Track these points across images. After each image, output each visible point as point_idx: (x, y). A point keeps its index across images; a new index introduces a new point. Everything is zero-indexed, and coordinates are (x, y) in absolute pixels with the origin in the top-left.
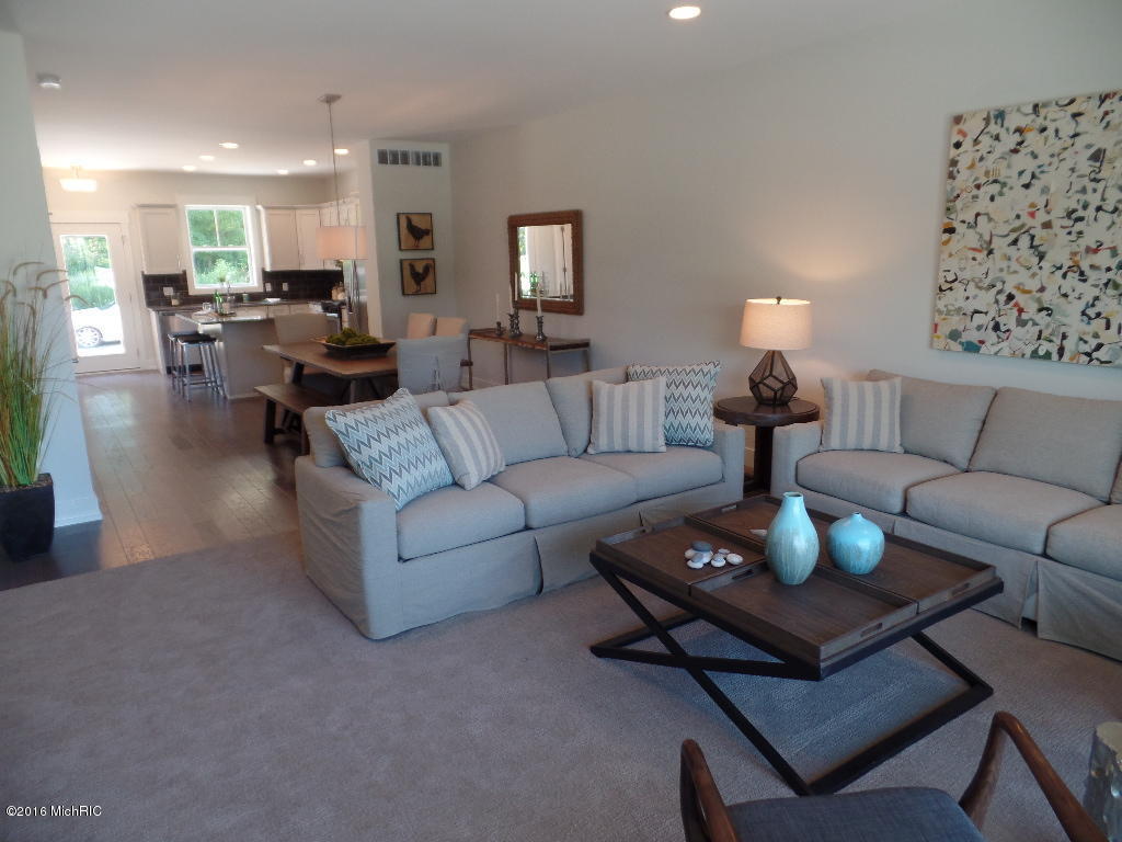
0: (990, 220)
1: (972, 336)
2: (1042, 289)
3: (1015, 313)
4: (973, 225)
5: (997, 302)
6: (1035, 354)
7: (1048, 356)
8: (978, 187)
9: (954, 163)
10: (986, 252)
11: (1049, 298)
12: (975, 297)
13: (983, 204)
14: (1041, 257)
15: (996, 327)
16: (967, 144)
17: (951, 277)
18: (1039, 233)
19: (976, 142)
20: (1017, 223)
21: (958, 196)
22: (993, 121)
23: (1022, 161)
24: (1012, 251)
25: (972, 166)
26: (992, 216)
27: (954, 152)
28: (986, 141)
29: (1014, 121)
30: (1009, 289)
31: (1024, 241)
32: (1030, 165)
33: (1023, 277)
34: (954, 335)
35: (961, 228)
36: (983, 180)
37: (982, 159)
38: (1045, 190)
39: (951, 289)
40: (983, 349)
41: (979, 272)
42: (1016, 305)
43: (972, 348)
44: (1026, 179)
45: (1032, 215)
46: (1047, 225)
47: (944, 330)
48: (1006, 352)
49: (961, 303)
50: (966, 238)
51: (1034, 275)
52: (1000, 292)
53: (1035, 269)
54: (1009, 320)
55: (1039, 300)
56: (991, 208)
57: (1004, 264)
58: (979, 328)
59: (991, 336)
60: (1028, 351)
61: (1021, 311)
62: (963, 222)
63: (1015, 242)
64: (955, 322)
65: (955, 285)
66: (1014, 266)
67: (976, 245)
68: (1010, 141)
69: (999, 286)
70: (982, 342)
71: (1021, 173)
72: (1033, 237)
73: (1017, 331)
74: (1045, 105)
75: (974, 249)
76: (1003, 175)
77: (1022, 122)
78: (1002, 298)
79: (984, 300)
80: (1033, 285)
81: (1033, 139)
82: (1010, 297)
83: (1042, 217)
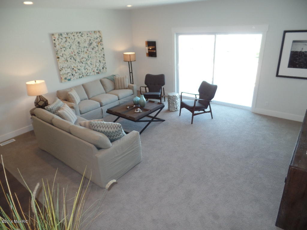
0: (65, 55)
1: (69, 78)
2: (77, 66)
3: (74, 71)
4: (62, 56)
5: (71, 70)
6: (80, 78)
7: (81, 77)
8: (61, 49)
9: (55, 44)
10: (66, 61)
11: (79, 67)
12: (67, 70)
13: (63, 52)
14: (76, 61)
15: (72, 75)
16: (56, 40)
17: (61, 67)
18: (74, 56)
19: (58, 40)
20: (70, 55)
21: (58, 51)
22: (60, 36)
23: (67, 43)
24: (71, 60)
25: (59, 44)
26: (66, 54)
27: (54, 42)
28: (60, 40)
29: (64, 36)
30: (72, 67)
31: (72, 58)
32: (69, 44)
33: (74, 65)
34: (66, 79)
35: (60, 57)
36: (62, 47)
37: (60, 43)
38: (73, 49)
39: (62, 70)
40: (71, 80)
41: (66, 65)
42: (74, 70)
43: (69, 80)
44: (69, 47)
45: (72, 53)
46: (75, 55)
47: (63, 78)
48: (75, 79)
49: (65, 72)
50: (62, 59)
51: (75, 64)
52: (71, 68)
53: (75, 63)
54: (74, 73)
55: (77, 68)
56: (65, 53)
57: (70, 63)
58: (70, 76)
59: (72, 77)
60: (78, 77)
61: (75, 71)
62: (60, 56)
63: (71, 59)
64: (65, 76)
65: (63, 69)
66: (72, 63)
67: (64, 60)
68: (64, 40)
69: (71, 67)
70: (71, 78)
71: (68, 46)
72: (73, 57)
73: (76, 74)
74: (69, 33)
75: (64, 61)
76: (65, 46)
77: (66, 36)
78: (72, 69)
79: (69, 70)
80: (76, 66)
81: (68, 39)
82: (73, 69)
83: (74, 54)
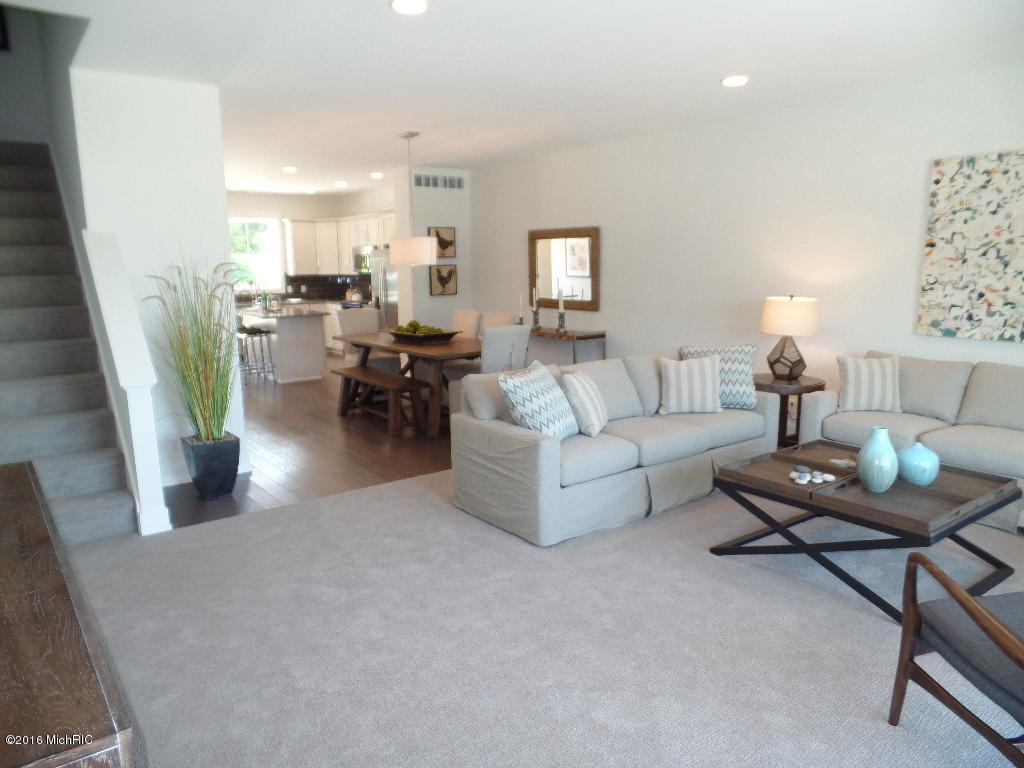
0: (964, 237)
1: (951, 324)
2: (1007, 289)
3: (985, 307)
4: (950, 241)
5: (970, 298)
6: (1001, 338)
7: (1012, 339)
8: (954, 213)
9: (934, 195)
10: (961, 261)
11: (1012, 296)
12: (952, 295)
13: (958, 226)
14: (1006, 265)
15: (970, 318)
16: (945, 181)
17: (932, 280)
18: (1004, 248)
19: (952, 179)
20: (986, 240)
21: (938, 220)
22: (965, 165)
23: (989, 194)
24: (982, 260)
25: (949, 198)
26: (966, 234)
27: (934, 187)
28: (960, 180)
29: (982, 165)
30: (980, 289)
31: (992, 253)
32: (997, 198)
33: (991, 280)
34: (935, 324)
35: (940, 244)
36: (958, 208)
37: (957, 192)
38: (1008, 216)
39: (932, 289)
40: (959, 334)
41: (955, 276)
42: (986, 300)
43: (949, 333)
44: (993, 207)
45: (998, 234)
46: (1010, 242)
47: (927, 320)
48: (978, 336)
49: (940, 299)
50: (944, 251)
51: (999, 279)
52: (972, 291)
53: (1001, 274)
54: (980, 312)
55: (1004, 297)
56: (965, 229)
57: (976, 270)
58: (956, 318)
59: (967, 324)
60: (996, 334)
61: (990, 305)
62: (942, 239)
63: (984, 254)
64: (936, 314)
65: (935, 286)
66: (984, 272)
67: (954, 256)
68: (981, 179)
69: (972, 287)
70: (958, 329)
71: (989, 203)
72: (999, 251)
73: (987, 320)
74: (1007, 155)
75: (950, 259)
76: (975, 202)
77: (989, 166)
78: (975, 296)
79: (960, 297)
80: (1000, 286)
81: (998, 179)
82: (981, 295)
83: (1006, 236)
